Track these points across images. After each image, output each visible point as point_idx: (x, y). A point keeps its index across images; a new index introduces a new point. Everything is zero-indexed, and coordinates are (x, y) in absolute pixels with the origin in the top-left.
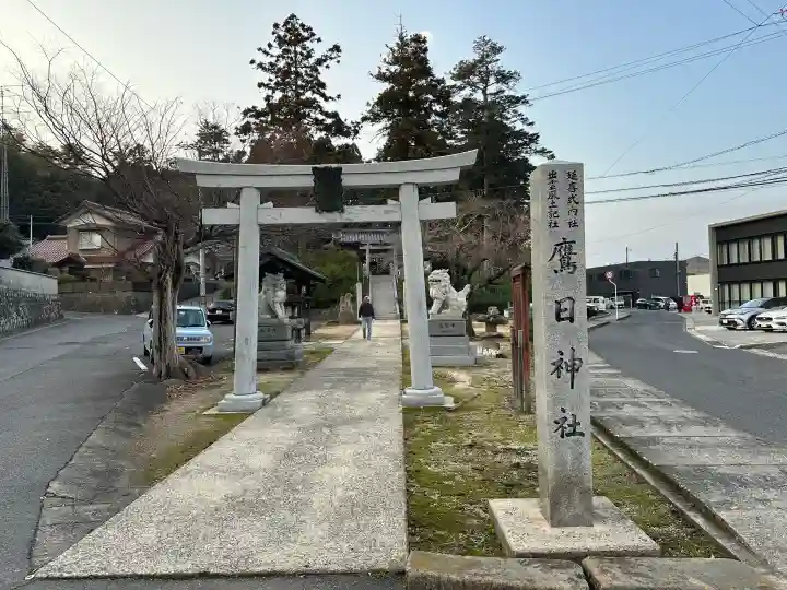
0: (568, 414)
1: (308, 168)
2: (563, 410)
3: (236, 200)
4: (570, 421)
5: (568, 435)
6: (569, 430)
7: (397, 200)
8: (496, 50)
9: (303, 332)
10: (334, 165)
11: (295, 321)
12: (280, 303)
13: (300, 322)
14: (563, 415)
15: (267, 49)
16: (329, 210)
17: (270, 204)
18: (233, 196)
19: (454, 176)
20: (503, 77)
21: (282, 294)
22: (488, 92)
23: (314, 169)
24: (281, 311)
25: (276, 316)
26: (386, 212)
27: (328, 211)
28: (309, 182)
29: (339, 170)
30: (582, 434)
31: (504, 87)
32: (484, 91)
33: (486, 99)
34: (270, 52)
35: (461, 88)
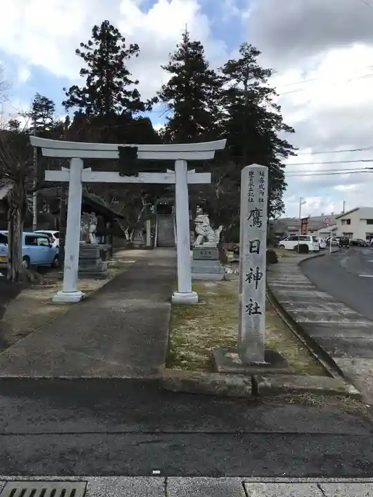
0: (254, 302)
1: (115, 146)
2: (251, 300)
3: (68, 166)
4: (254, 306)
5: (253, 313)
6: (254, 311)
7: (174, 170)
8: (256, 53)
9: (108, 253)
10: (133, 146)
11: (101, 245)
12: (93, 233)
13: (105, 247)
14: (251, 303)
15: (88, 45)
16: (129, 175)
17: (90, 169)
18: (66, 162)
19: (211, 156)
20: (259, 73)
21: (93, 227)
22: (248, 84)
23: (119, 147)
24: (93, 240)
25: (90, 242)
26: (166, 178)
27: (127, 175)
28: (116, 155)
29: (136, 148)
30: (260, 313)
31: (259, 81)
32: (245, 83)
33: (246, 89)
34: (90, 47)
35: (228, 79)
